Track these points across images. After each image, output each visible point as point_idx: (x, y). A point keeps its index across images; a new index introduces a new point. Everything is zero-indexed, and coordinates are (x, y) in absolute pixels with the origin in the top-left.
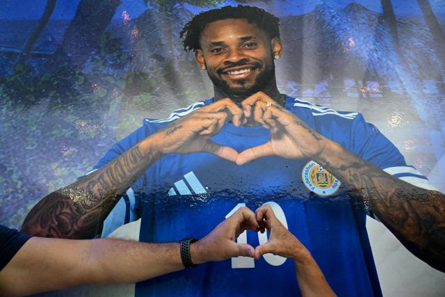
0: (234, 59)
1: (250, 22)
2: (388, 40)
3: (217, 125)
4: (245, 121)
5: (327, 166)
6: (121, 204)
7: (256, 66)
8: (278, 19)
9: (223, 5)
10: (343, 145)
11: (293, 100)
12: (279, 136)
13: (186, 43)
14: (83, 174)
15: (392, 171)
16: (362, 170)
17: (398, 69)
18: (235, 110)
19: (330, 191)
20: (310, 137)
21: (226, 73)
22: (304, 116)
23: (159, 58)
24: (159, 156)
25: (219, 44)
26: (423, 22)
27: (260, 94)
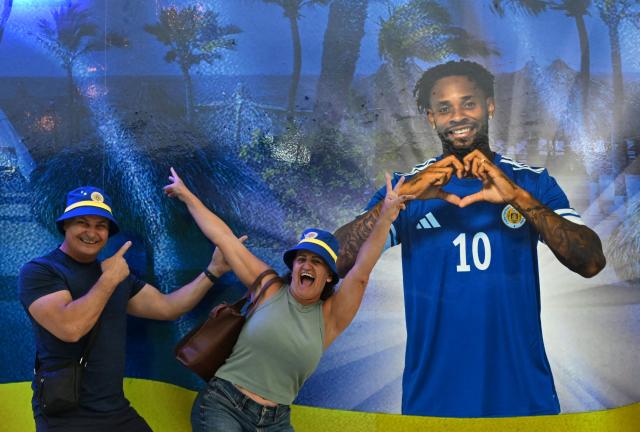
0: (457, 118)
1: (470, 80)
2: (579, 102)
3: (446, 177)
4: (466, 174)
5: (518, 208)
7: (474, 126)
8: (493, 77)
9: (448, 60)
10: (530, 193)
11: (499, 157)
12: (488, 187)
13: (419, 102)
14: (358, 214)
15: (559, 212)
16: (540, 211)
17: (581, 130)
18: (458, 165)
19: (518, 225)
20: (509, 186)
21: (451, 133)
22: (508, 170)
23: (398, 117)
25: (445, 103)
26: (610, 81)
27: (476, 152)
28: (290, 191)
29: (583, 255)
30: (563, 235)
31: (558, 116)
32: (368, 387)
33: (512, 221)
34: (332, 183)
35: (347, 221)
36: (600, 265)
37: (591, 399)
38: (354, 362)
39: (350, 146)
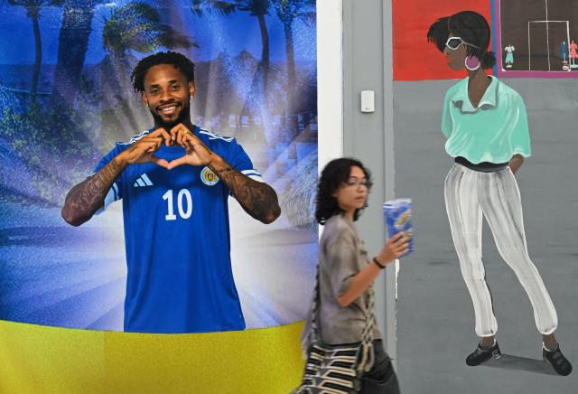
0: (166, 98)
1: (176, 67)
2: (260, 85)
3: (157, 145)
4: (172, 143)
5: (213, 170)
6: (111, 192)
7: (179, 104)
8: (193, 65)
9: (157, 51)
10: (223, 158)
11: (199, 129)
12: (190, 153)
13: (135, 86)
15: (245, 172)
16: (230, 172)
17: (262, 107)
18: (166, 135)
21: (161, 110)
22: (204, 140)
23: (119, 98)
24: (125, 166)
25: (156, 86)
26: (285, 68)
27: (180, 125)
28: (35, 158)
29: (263, 206)
30: (248, 190)
32: (97, 311)
33: (209, 180)
34: (67, 151)
35: (79, 181)
36: (277, 213)
37: (269, 318)
38: (87, 292)
39: (81, 121)
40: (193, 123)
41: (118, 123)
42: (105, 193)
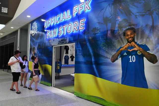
0: (130, 37)
2: (152, 31)
3: (128, 47)
4: (131, 46)
5: (140, 51)
6: (119, 56)
7: (132, 38)
10: (142, 48)
11: (137, 43)
12: (135, 48)
13: (124, 35)
15: (148, 52)
16: (144, 52)
17: (152, 36)
18: (130, 44)
19: (140, 54)
20: (139, 48)
21: (129, 39)
22: (138, 45)
23: (121, 38)
24: (122, 51)
25: (128, 35)
27: (133, 42)
28: (107, 50)
29: (153, 59)
30: (149, 56)
31: (148, 34)
32: (116, 79)
33: (139, 53)
39: (114, 43)
40: (135, 41)
41: (120, 43)
42: (118, 56)
